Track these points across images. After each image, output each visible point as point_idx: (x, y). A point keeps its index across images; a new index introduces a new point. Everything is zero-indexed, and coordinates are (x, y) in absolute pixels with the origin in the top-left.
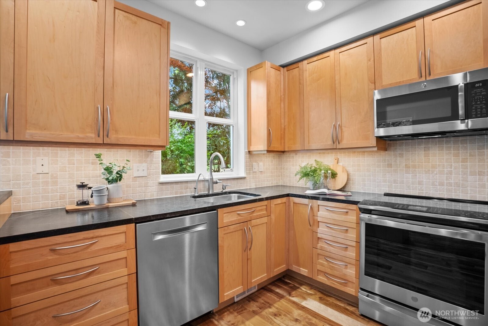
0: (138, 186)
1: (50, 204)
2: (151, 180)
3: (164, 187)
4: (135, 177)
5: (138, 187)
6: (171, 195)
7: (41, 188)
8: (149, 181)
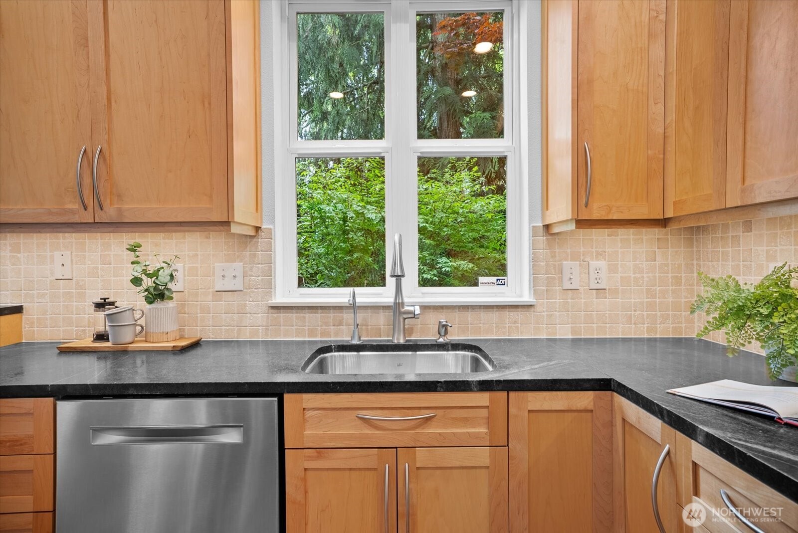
0: (223, 311)
1: (75, 332)
2: (251, 299)
3: (282, 316)
4: (217, 291)
5: (225, 313)
6: (299, 337)
7: (62, 304)
8: (247, 302)
